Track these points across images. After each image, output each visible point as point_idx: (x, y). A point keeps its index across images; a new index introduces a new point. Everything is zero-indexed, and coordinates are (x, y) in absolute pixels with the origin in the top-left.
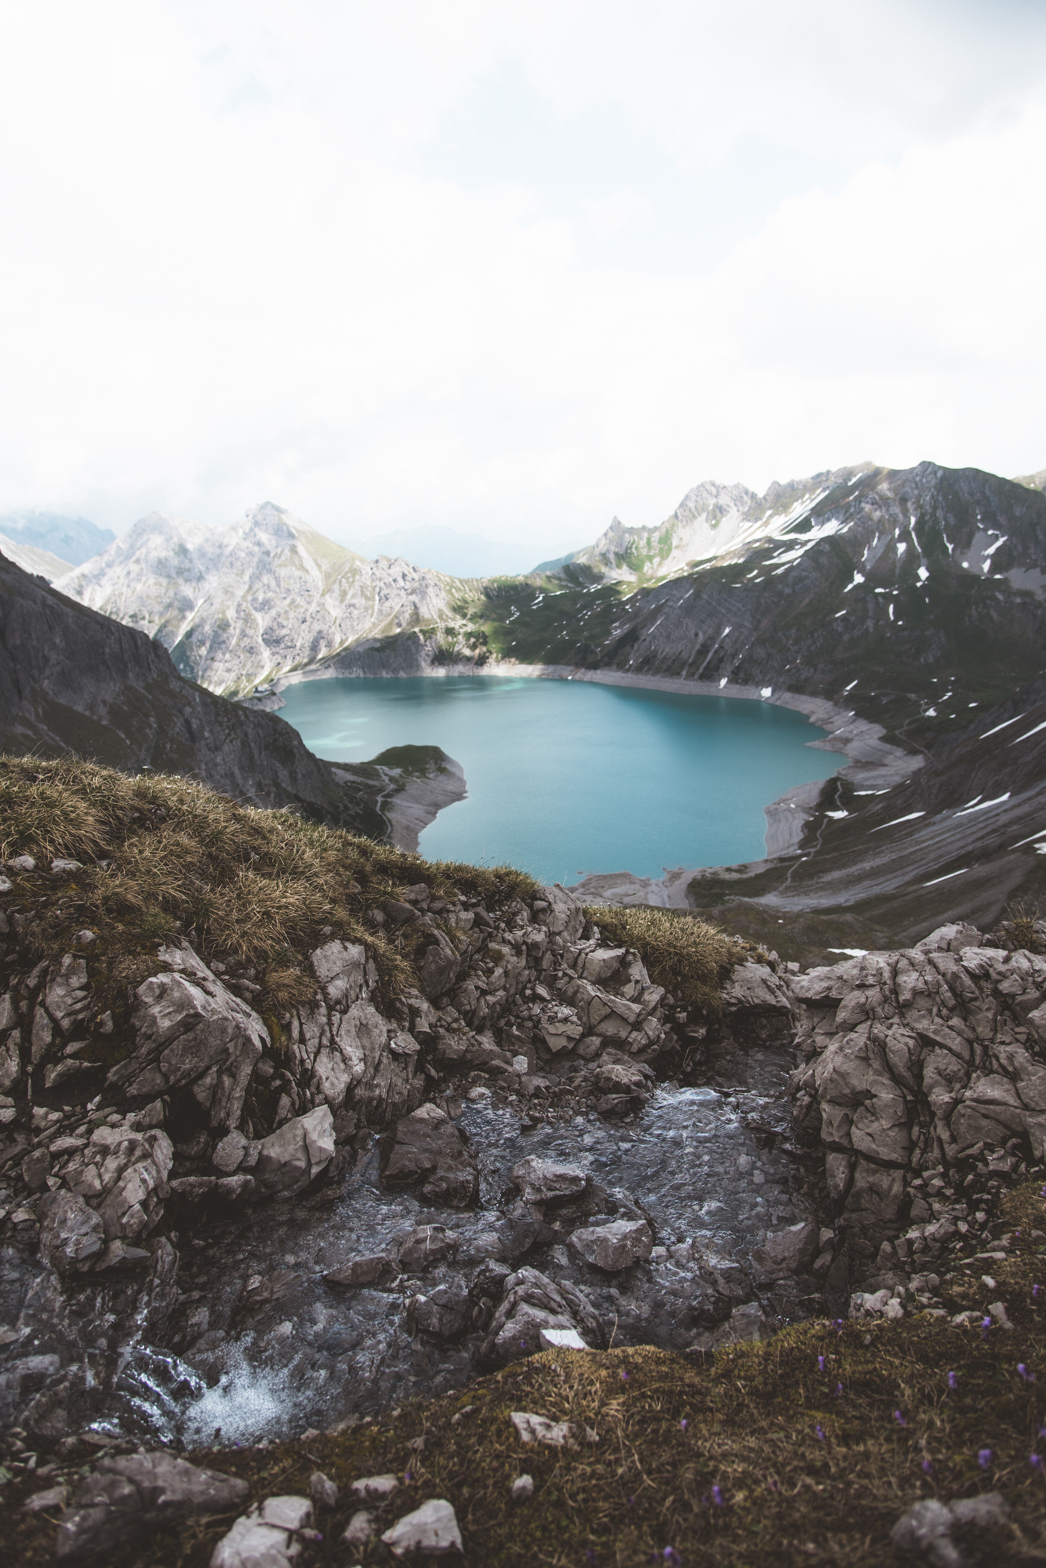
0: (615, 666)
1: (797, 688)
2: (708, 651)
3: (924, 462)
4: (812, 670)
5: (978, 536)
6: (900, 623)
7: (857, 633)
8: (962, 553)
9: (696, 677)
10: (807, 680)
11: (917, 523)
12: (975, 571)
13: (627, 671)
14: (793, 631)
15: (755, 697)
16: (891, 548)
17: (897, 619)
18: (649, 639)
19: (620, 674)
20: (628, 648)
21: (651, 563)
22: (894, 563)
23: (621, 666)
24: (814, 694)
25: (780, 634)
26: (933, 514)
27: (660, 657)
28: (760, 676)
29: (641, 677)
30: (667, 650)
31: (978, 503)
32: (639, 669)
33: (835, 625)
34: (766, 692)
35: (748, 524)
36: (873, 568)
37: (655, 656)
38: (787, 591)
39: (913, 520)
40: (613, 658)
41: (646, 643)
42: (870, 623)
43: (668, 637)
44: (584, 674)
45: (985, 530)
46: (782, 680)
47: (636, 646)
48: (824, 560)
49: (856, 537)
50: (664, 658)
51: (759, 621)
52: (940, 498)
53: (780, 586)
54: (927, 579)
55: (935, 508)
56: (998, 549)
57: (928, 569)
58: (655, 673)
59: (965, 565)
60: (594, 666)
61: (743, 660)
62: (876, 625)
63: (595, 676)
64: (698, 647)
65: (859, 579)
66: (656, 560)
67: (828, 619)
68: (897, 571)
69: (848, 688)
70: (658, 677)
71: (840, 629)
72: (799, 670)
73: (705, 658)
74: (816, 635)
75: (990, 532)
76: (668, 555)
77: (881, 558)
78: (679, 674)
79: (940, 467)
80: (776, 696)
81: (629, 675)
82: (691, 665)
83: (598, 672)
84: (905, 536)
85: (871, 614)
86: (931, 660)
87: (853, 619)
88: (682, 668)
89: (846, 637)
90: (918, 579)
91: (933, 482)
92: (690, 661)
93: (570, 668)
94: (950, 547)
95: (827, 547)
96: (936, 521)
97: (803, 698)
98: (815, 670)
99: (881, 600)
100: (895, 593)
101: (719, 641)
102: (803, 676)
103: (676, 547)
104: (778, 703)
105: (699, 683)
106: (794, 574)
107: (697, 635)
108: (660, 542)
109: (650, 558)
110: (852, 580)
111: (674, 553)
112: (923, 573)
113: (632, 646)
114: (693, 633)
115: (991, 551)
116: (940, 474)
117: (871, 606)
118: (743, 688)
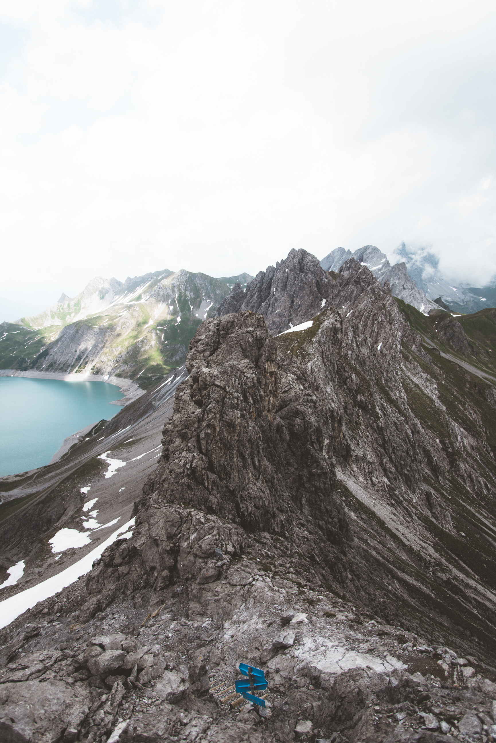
0: (36, 369)
1: (119, 375)
2: (81, 359)
3: (182, 270)
4: (126, 366)
5: (203, 302)
6: (166, 342)
7: (147, 347)
8: (196, 310)
9: (74, 372)
10: (124, 371)
11: (178, 297)
12: (200, 318)
13: (41, 370)
14: (120, 347)
15: (101, 380)
16: (167, 308)
17: (165, 340)
18: (53, 354)
19: (38, 372)
20: (43, 359)
21: (70, 316)
23: (39, 368)
24: (126, 377)
25: (114, 350)
26: (185, 293)
27: (57, 362)
28: (104, 370)
29: (48, 373)
30: (61, 359)
31: (203, 288)
32: (47, 370)
33: (137, 344)
34: (106, 378)
35: (117, 297)
36: (158, 317)
37: (55, 363)
38: (119, 329)
39: (177, 296)
40: (35, 365)
41: (52, 356)
42: (153, 343)
43: (62, 353)
44: (19, 374)
45: (206, 300)
46: (113, 371)
47: (47, 358)
48: (136, 314)
49: (152, 303)
50: (60, 363)
51: (105, 343)
52: (188, 286)
53: (115, 327)
54: (180, 322)
55: (186, 290)
56: (210, 308)
57: (181, 318)
58: (55, 371)
59: (197, 315)
60: (25, 369)
61: (97, 362)
62: (156, 343)
63: (25, 374)
64: (76, 357)
65: (151, 322)
66: (73, 314)
67: (135, 341)
68: (168, 319)
69: (140, 374)
70: (56, 373)
71: (140, 346)
72: (121, 366)
73: (79, 362)
74: (129, 349)
75: (208, 301)
76: (79, 312)
77: (162, 313)
78: (66, 371)
79: (188, 272)
80: (110, 379)
81: (42, 372)
82: (72, 366)
83: (27, 372)
84: (173, 303)
85: (153, 338)
86: (178, 358)
87: (145, 341)
88: (68, 368)
89: (142, 350)
90: (176, 322)
91: (185, 279)
92: (72, 364)
93: (14, 371)
94: (192, 307)
95: (138, 308)
96: (186, 296)
97: (121, 379)
98: (128, 366)
99: (158, 332)
100: (165, 329)
101: (86, 354)
102: (122, 369)
103: (83, 308)
104: (110, 383)
105: (75, 375)
106: (122, 321)
107: (76, 351)
108: (75, 306)
109: (70, 314)
110: (148, 322)
111: (82, 311)
112: (179, 319)
113: (45, 358)
114: (74, 350)
115: (208, 309)
116: (188, 275)
117: (154, 335)
118: (96, 376)
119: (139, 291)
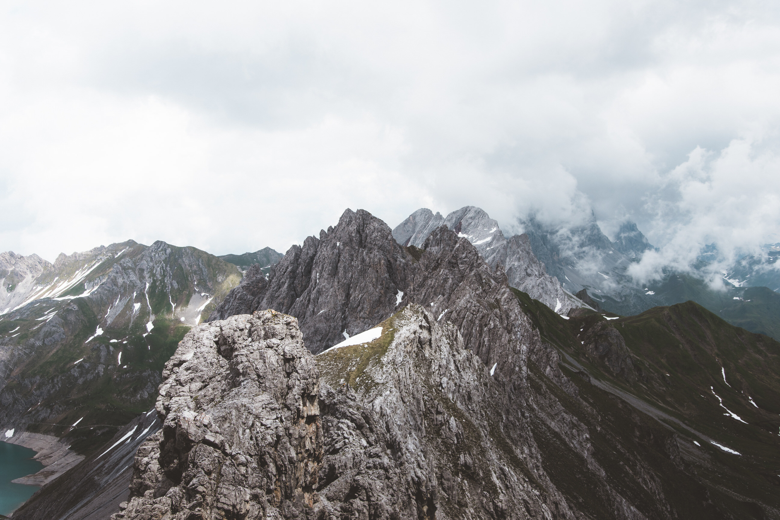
1: (34, 428)
3: (158, 242)
4: (49, 411)
5: (194, 296)
6: (125, 367)
7: (90, 377)
8: (182, 310)
10: (44, 420)
11: (149, 287)
12: (188, 324)
14: (38, 377)
16: (129, 307)
17: (122, 365)
22: (129, 319)
24: (46, 432)
25: (27, 381)
26: (162, 281)
28: (6, 419)
31: (195, 272)
33: (72, 370)
34: (10, 433)
35: (39, 288)
36: (113, 323)
38: (38, 343)
39: (148, 285)
42: (101, 369)
45: (199, 292)
46: (23, 421)
48: (72, 318)
49: (102, 299)
51: (11, 370)
52: (168, 269)
53: (32, 340)
54: (152, 331)
55: (164, 276)
56: (207, 306)
57: (154, 323)
59: (182, 319)
62: (106, 369)
65: (99, 332)
67: (68, 366)
68: (131, 325)
69: (74, 425)
71: (76, 374)
72: (38, 411)
74: (56, 380)
75: (203, 294)
77: (119, 315)
79: (169, 246)
80: (17, 436)
84: (140, 298)
85: (102, 360)
87: (87, 365)
89: (81, 381)
90: (146, 330)
91: (163, 257)
94: (174, 305)
95: (76, 307)
96: (164, 286)
97: (38, 436)
98: (52, 410)
99: (111, 348)
100: (125, 342)
102: (42, 417)
104: (16, 443)
106: (45, 329)
110: (94, 331)
112: (150, 326)
115: (202, 308)
116: (169, 251)
117: (103, 353)
119: (79, 276)
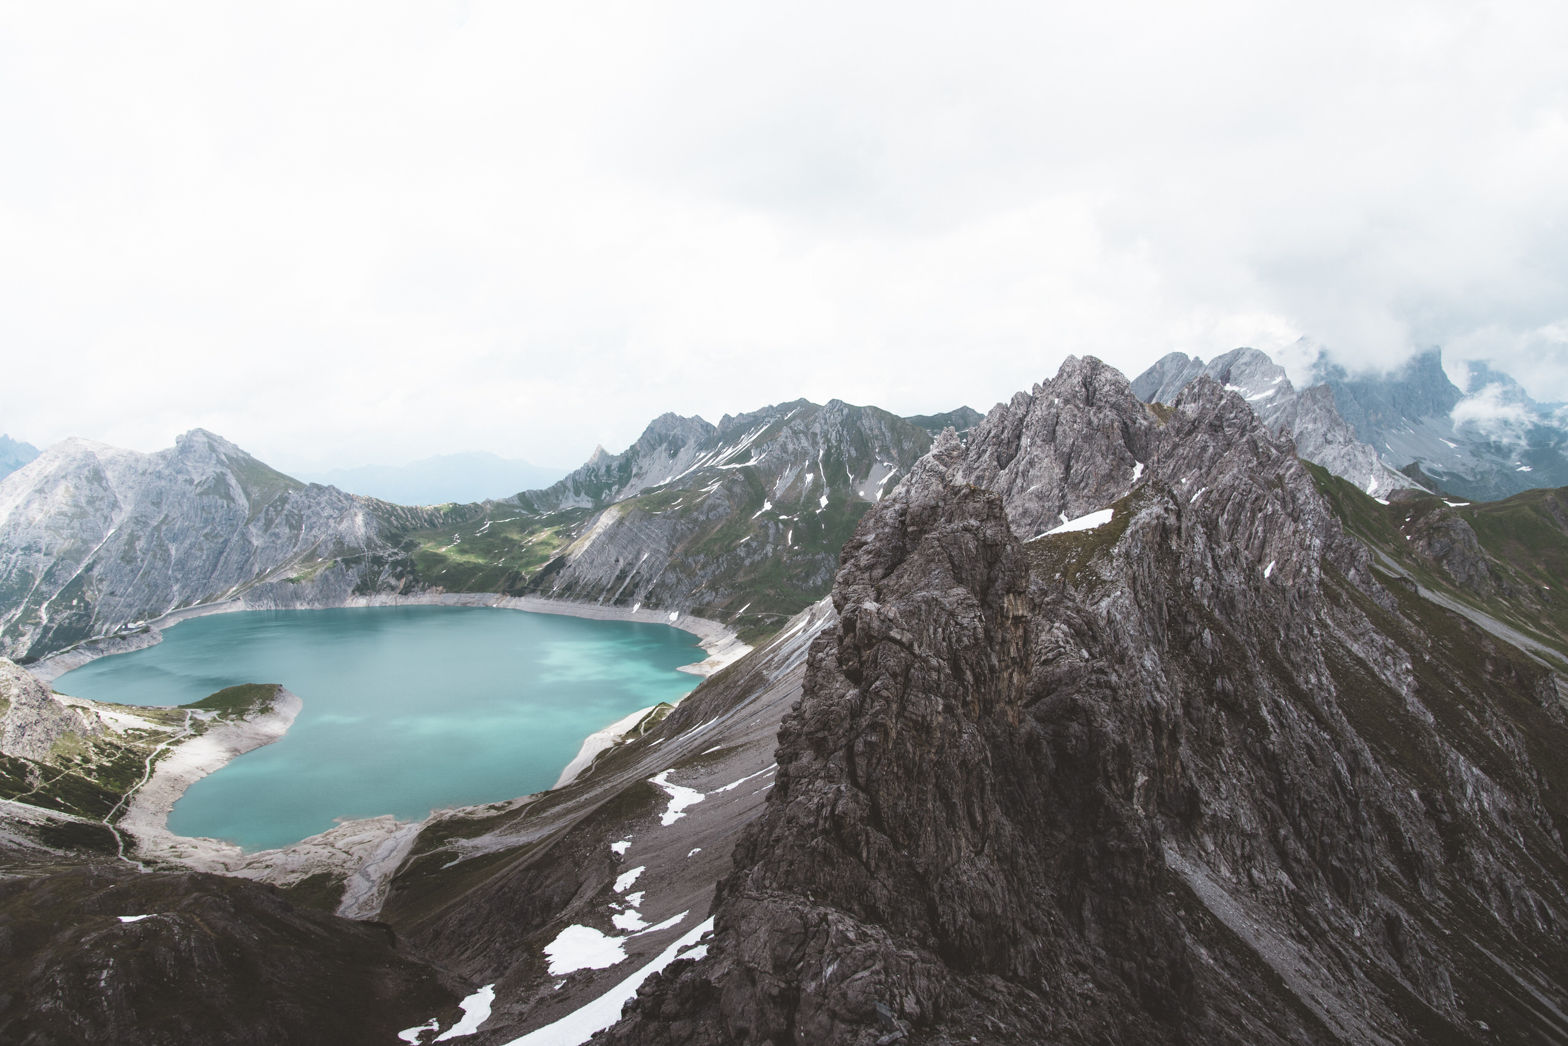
0: (539, 593)
1: (698, 612)
2: (626, 576)
3: (833, 400)
4: (714, 594)
5: (876, 467)
6: (796, 548)
7: (757, 558)
8: (861, 483)
9: (611, 602)
10: (708, 604)
11: (824, 455)
12: (869, 499)
13: (550, 597)
14: (702, 556)
15: (663, 622)
16: (800, 478)
17: (793, 545)
18: (573, 566)
19: (543, 601)
20: (554, 574)
21: (610, 491)
22: (801, 492)
23: (545, 593)
24: (712, 617)
25: (690, 560)
26: (838, 447)
27: (581, 583)
28: (670, 601)
29: (561, 603)
30: (588, 577)
31: (876, 438)
32: (560, 596)
33: (738, 549)
34: (674, 616)
35: (702, 454)
36: (782, 496)
37: (577, 583)
38: (702, 518)
39: (821, 452)
40: (539, 585)
41: (571, 569)
42: (769, 549)
43: (592, 563)
44: (509, 602)
45: (881, 462)
46: (687, 604)
47: (562, 572)
48: (737, 489)
49: (770, 468)
50: (586, 584)
51: (674, 547)
52: (845, 433)
53: (695, 514)
54: (826, 506)
55: (840, 442)
56: (890, 479)
57: (829, 497)
58: (576, 598)
59: (862, 494)
60: (520, 594)
61: (657, 585)
62: (775, 550)
63: (519, 603)
64: (617, 572)
65: (768, 506)
66: (615, 488)
67: (734, 544)
68: (802, 500)
69: (741, 611)
70: (577, 603)
71: (743, 554)
72: (702, 594)
73: (623, 584)
74: (720, 560)
75: (885, 464)
76: (627, 483)
77: (790, 487)
78: (596, 600)
79: (846, 405)
80: (681, 620)
81: (551, 601)
82: (608, 591)
83: (523, 598)
84: (813, 467)
85: (771, 539)
86: (819, 582)
87: (754, 544)
88: (600, 594)
89: (747, 562)
90: (819, 506)
91: (839, 419)
92: (609, 586)
93: (498, 595)
94: (851, 477)
95: (741, 477)
96: (840, 454)
97: (703, 621)
98: (717, 593)
99: (781, 526)
100: (796, 519)
101: (637, 567)
102: (706, 601)
103: (635, 475)
104: (680, 627)
105: (614, 609)
106: (709, 502)
107: (617, 561)
108: (619, 471)
109: (609, 487)
110: (761, 506)
111: (633, 481)
112: (824, 501)
113: (558, 573)
114: (613, 560)
115: (885, 480)
116: (846, 411)
117: (772, 531)
118: (653, 612)
119: (746, 441)
